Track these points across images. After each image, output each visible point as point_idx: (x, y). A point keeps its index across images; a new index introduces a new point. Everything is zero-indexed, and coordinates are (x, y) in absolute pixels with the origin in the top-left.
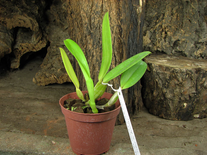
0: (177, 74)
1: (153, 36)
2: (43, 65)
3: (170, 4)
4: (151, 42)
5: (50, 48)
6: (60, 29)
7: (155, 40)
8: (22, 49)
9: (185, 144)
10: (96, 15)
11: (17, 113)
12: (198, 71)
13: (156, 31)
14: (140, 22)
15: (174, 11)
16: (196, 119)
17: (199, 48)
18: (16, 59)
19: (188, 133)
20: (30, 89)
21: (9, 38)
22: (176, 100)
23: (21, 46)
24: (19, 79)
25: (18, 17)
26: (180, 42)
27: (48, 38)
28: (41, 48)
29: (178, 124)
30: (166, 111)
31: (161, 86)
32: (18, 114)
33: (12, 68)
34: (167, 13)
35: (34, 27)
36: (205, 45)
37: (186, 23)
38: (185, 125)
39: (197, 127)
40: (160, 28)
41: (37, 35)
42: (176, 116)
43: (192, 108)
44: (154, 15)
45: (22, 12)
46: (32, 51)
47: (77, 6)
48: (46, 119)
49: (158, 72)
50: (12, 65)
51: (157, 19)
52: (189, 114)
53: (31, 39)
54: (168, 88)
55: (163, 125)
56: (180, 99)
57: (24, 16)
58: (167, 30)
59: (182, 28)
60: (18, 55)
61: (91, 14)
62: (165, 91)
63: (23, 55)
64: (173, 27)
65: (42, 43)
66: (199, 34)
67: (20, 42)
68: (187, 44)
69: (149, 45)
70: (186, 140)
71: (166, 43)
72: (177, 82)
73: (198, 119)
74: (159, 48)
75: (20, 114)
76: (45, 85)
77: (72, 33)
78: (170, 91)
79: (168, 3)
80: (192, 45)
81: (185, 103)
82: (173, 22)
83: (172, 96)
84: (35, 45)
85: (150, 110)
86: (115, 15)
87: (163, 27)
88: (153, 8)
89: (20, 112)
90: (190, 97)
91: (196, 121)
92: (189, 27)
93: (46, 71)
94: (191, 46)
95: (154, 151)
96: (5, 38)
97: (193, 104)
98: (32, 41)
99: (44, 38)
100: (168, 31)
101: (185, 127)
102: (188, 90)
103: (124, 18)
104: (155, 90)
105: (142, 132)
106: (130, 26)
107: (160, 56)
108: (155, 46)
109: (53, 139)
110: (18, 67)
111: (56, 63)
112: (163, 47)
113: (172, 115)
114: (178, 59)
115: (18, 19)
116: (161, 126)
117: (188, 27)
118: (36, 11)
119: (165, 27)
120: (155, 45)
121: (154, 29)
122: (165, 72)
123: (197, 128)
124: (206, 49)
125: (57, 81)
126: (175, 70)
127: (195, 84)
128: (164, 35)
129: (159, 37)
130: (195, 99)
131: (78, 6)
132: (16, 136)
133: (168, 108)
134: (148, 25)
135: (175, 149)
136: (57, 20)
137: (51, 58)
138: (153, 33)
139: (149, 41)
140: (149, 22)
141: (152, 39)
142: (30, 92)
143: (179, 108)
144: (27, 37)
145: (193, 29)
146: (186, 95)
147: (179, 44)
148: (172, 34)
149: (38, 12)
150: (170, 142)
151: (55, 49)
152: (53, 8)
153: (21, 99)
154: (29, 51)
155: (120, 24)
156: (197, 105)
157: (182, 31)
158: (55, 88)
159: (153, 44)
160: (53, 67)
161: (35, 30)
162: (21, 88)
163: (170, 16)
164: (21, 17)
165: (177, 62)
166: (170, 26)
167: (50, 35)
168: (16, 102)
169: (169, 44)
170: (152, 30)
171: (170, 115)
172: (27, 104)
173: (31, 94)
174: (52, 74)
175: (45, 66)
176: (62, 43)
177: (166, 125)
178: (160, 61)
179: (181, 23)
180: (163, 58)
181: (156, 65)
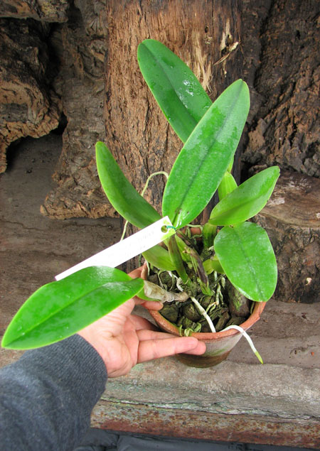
0: (295, 236)
1: (270, 129)
2: (57, 177)
3: (310, 60)
4: (266, 143)
5: (69, 134)
6: (85, 89)
7: (273, 140)
8: (9, 134)
9: (296, 351)
13: (276, 121)
19: (307, 330)
20: (37, 230)
22: (294, 272)
23: (7, 128)
24: (10, 200)
25: (2, 87)
27: (61, 107)
28: (48, 130)
29: (296, 311)
34: (301, 84)
35: (36, 101)
38: (306, 314)
40: (284, 114)
42: (293, 296)
44: (275, 85)
45: (7, 69)
46: (29, 137)
47: (125, 132)
51: (282, 93)
54: (279, 254)
55: (270, 311)
56: (300, 272)
57: (13, 82)
58: (296, 120)
60: (2, 145)
61: (149, 153)
63: (11, 143)
64: (309, 114)
65: (49, 122)
67: (3, 118)
69: (261, 149)
71: (293, 149)
72: (294, 248)
74: (279, 157)
76: (63, 219)
78: (283, 259)
79: (305, 56)
81: (308, 277)
82: (311, 102)
83: (286, 267)
84: (36, 126)
87: (290, 114)
88: (274, 67)
90: (317, 269)
93: (64, 193)
98: (30, 117)
99: (52, 108)
100: (298, 122)
101: (305, 318)
102: (313, 259)
108: (271, 155)
110: (3, 170)
111: (84, 177)
112: (285, 157)
114: (307, 193)
115: (3, 90)
116: (265, 314)
118: (35, 60)
119: (295, 114)
120: (271, 153)
121: (273, 117)
122: (277, 230)
125: (87, 215)
128: (290, 132)
129: (281, 134)
134: (263, 103)
136: (78, 67)
137: (72, 161)
138: (271, 123)
139: (261, 142)
140: (265, 96)
141: (267, 138)
143: (298, 285)
144: (18, 107)
146: (310, 267)
147: (317, 151)
148: (307, 129)
150: (274, 347)
151: (78, 140)
152: (67, 35)
153: (25, 254)
154: (24, 135)
158: (83, 225)
159: (269, 148)
160: (77, 184)
161: (38, 106)
162: (20, 227)
163: (305, 90)
164: (6, 85)
165: (301, 205)
166: (305, 112)
167: (66, 101)
168: (17, 264)
169: (300, 149)
170: (268, 118)
171: (284, 295)
172: (38, 267)
173: (42, 241)
174: (76, 202)
175: (62, 181)
176: (92, 129)
177: (275, 312)
178: (272, 203)
180: (280, 192)
181: (261, 216)
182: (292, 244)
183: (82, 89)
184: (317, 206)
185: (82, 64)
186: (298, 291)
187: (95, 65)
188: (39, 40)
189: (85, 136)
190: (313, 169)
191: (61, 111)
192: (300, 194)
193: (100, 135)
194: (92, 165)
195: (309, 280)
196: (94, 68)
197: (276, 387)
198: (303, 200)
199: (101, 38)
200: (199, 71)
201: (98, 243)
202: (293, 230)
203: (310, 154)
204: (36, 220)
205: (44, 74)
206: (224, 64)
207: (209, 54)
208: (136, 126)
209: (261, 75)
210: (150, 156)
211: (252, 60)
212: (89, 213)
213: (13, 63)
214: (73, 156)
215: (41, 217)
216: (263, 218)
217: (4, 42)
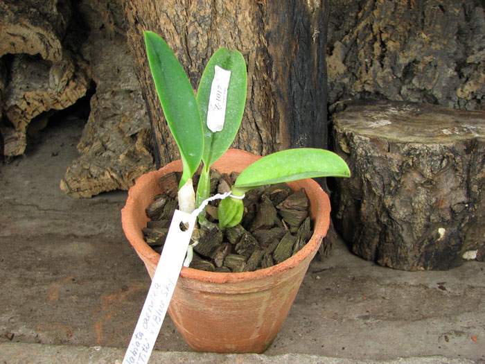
0: (418, 159)
1: (351, 53)
2: (83, 145)
4: (348, 70)
5: (97, 99)
6: (117, 48)
7: (357, 64)
8: (27, 106)
9: (446, 337)
10: (200, 25)
11: (26, 279)
12: (472, 146)
13: (358, 41)
14: (316, 32)
16: (468, 265)
17: (467, 80)
18: (16, 131)
19: (452, 305)
20: (56, 210)
22: (420, 221)
23: (25, 100)
24: (27, 182)
25: (8, 30)
26: (421, 67)
28: (74, 99)
29: (427, 281)
31: (379, 191)
32: (29, 282)
33: (7, 157)
35: (52, 51)
36: (482, 69)
37: (432, 16)
38: (443, 283)
39: (474, 284)
40: (367, 32)
41: (61, 67)
42: (420, 261)
43: (459, 238)
45: (15, 14)
46: (52, 110)
47: (150, 4)
48: (99, 291)
49: (369, 154)
50: (6, 146)
51: (360, 9)
52: (453, 254)
53: (47, 78)
54: (395, 194)
55: (388, 285)
56: (428, 219)
57: (21, 25)
58: (384, 36)
59: (423, 29)
60: (20, 122)
61: (188, 24)
62: (391, 203)
63: (32, 120)
64: (400, 28)
65: (75, 88)
66: (466, 40)
67: (21, 89)
68: (438, 69)
69: (343, 78)
70: (449, 326)
71: (385, 71)
73: (475, 263)
74: (368, 84)
75: (33, 281)
76: (90, 196)
77: (142, 74)
78: (401, 201)
80: (451, 72)
81: (440, 227)
82: (400, 14)
83: (407, 214)
84: (60, 94)
85: (354, 248)
86: (250, 24)
87: (374, 30)
89: (33, 277)
90: (452, 211)
91: (469, 268)
92: (440, 25)
93: (90, 161)
94: (448, 76)
97: (460, 230)
98: (51, 85)
99: (79, 74)
100: (387, 39)
101: (444, 289)
102: (446, 196)
103: (276, 27)
104: (365, 201)
105: (337, 311)
106: (290, 47)
107: (372, 107)
108: (358, 82)
109: (116, 354)
110: (22, 151)
111: (114, 139)
112: (376, 82)
113: (409, 259)
115: (9, 35)
116: (383, 289)
117: (438, 26)
118: (52, 9)
119: (381, 29)
120: (357, 79)
121: (353, 36)
122: (389, 155)
123: (472, 287)
125: (120, 185)
126: (412, 149)
127: (466, 179)
128: (378, 51)
129: (366, 55)
130: (464, 216)
131: (152, 4)
132: (24, 355)
133: (398, 242)
134: (336, 26)
135: (423, 359)
136: (108, 24)
137: (102, 126)
138: (352, 46)
139: (342, 68)
140: (339, 17)
142: (55, 219)
143: (426, 241)
144: (39, 75)
145: (451, 28)
146: (442, 210)
147: (418, 71)
148: (399, 47)
149: (58, 10)
150: (409, 334)
151: (108, 102)
153: (34, 238)
154: (46, 108)
155: (266, 45)
156: (471, 231)
157: (424, 36)
158: (116, 203)
159: (353, 74)
160: (106, 149)
161: (55, 57)
162: (33, 209)
164: (13, 29)
165: (416, 124)
166: (394, 27)
167: (95, 65)
168: (22, 250)
170: (347, 40)
171: (405, 259)
172: (50, 252)
173: (59, 222)
174: (105, 169)
175: (87, 148)
176: (124, 86)
177: (396, 285)
178: (374, 125)
179: (420, 14)
180: (380, 115)
181: (363, 138)
182: (415, 174)
183: (113, 49)
185: (112, 20)
186: (426, 252)
189: (117, 97)
191: (90, 77)
192: (408, 116)
193: (135, 92)
194: (124, 122)
195: (442, 231)
198: (416, 120)
202: (415, 150)
205: (65, 28)
214: (102, 121)
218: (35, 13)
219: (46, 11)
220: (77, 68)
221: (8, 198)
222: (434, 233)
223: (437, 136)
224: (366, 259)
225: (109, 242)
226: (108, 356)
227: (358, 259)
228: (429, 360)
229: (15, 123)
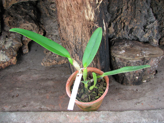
0: (131, 64)
1: (115, 26)
7: (117, 29)
8: (28, 39)
9: (136, 104)
10: (79, 44)
12: (143, 59)
13: (117, 23)
14: (105, 39)
15: (129, 5)
16: (144, 83)
17: (146, 32)
18: (25, 46)
19: (139, 95)
20: (42, 71)
21: (18, 36)
22: (132, 76)
24: (31, 61)
25: (23, 25)
26: (134, 30)
27: (43, 28)
29: (134, 89)
30: (126, 82)
32: (41, 94)
33: (24, 53)
34: (124, 8)
35: (35, 28)
36: (150, 29)
37: (138, 14)
38: (137, 89)
39: (145, 89)
40: (120, 20)
42: (132, 84)
43: (141, 79)
44: (115, 10)
45: (24, 19)
48: (58, 95)
49: (119, 62)
50: (23, 51)
51: (118, 12)
55: (125, 90)
56: (134, 75)
57: (26, 23)
58: (124, 21)
59: (135, 18)
63: (29, 42)
64: (129, 18)
65: (40, 34)
66: (147, 19)
68: (139, 30)
69: (113, 33)
70: (137, 101)
73: (145, 83)
74: (120, 35)
75: (42, 93)
76: (50, 66)
80: (142, 31)
82: (128, 14)
83: (128, 75)
85: (117, 80)
87: (122, 20)
89: (41, 92)
90: (139, 73)
91: (144, 84)
93: (49, 58)
95: (119, 114)
96: (16, 37)
97: (141, 77)
99: (41, 29)
100: (125, 22)
101: (137, 91)
105: (113, 98)
107: (121, 43)
108: (117, 35)
110: (28, 51)
112: (122, 35)
113: (130, 84)
114: (132, 47)
116: (123, 91)
117: (139, 17)
120: (117, 34)
121: (116, 21)
122: (124, 62)
123: (144, 90)
124: (151, 33)
128: (123, 26)
129: (119, 27)
130: (142, 74)
133: (127, 80)
134: (111, 17)
135: (130, 111)
138: (116, 24)
139: (113, 30)
140: (112, 14)
142: (42, 74)
143: (133, 80)
145: (142, 17)
146: (137, 73)
148: (128, 24)
150: (128, 103)
152: (42, 4)
153: (38, 80)
156: (144, 76)
157: (135, 20)
158: (56, 67)
159: (116, 32)
160: (52, 54)
161: (36, 29)
162: (36, 71)
163: (126, 10)
165: (131, 52)
166: (127, 18)
167: (45, 26)
168: (36, 84)
169: (127, 31)
170: (114, 22)
171: (129, 84)
172: (43, 84)
173: (43, 75)
174: (53, 60)
175: (47, 53)
176: (55, 34)
177: (126, 90)
178: (121, 53)
179: (134, 13)
180: (123, 48)
181: (118, 58)
183: (49, 21)
184: (136, 52)
185: (48, 12)
186: (133, 82)
187: (53, 12)
188: (33, 7)
189: (53, 37)
190: (132, 37)
191: (44, 29)
192: (130, 48)
193: (58, 36)
195: (137, 77)
196: (52, 13)
197: (132, 119)
198: (131, 50)
199: (53, 3)
200: (90, 12)
201: (62, 73)
202: (130, 62)
203: (131, 32)
204: (41, 67)
205: (36, 18)
206: (98, 8)
207: (93, 6)
208: (70, 35)
209: (110, 7)
210: (77, 45)
211: (106, 2)
212: (58, 63)
213: (26, 17)
215: (42, 66)
216: (118, 59)
217: (22, 10)
218: (28, 17)
219: (31, 14)
220: (40, 27)
221: (28, 67)
222: (135, 78)
223: (135, 57)
224: (120, 83)
225: (58, 81)
226: (65, 114)
227: (118, 83)
228: (131, 111)
229: (25, 44)
